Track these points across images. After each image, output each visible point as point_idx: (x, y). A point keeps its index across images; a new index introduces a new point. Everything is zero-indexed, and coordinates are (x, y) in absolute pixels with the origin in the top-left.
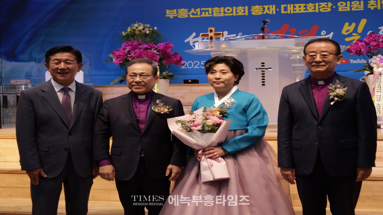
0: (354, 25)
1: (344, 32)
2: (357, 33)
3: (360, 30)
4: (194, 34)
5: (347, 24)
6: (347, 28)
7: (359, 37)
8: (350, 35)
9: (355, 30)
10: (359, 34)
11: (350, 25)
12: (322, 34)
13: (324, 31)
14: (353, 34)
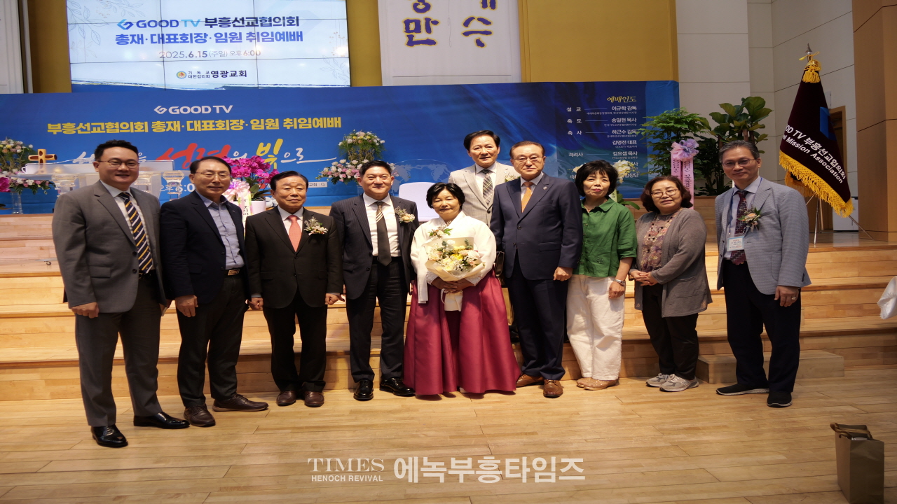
0: (269, 145)
1: (258, 153)
2: (273, 155)
3: (276, 151)
4: (84, 154)
5: (262, 144)
6: (262, 149)
7: (276, 159)
8: (266, 157)
9: (271, 152)
10: (276, 156)
11: (265, 146)
12: (235, 155)
13: (236, 152)
14: (269, 156)
